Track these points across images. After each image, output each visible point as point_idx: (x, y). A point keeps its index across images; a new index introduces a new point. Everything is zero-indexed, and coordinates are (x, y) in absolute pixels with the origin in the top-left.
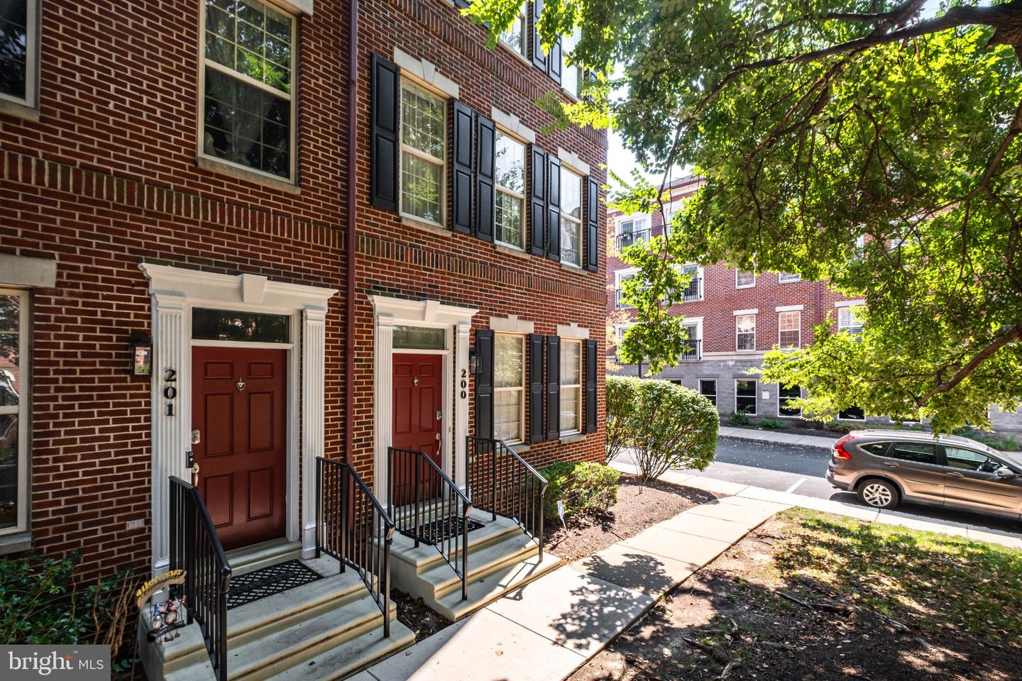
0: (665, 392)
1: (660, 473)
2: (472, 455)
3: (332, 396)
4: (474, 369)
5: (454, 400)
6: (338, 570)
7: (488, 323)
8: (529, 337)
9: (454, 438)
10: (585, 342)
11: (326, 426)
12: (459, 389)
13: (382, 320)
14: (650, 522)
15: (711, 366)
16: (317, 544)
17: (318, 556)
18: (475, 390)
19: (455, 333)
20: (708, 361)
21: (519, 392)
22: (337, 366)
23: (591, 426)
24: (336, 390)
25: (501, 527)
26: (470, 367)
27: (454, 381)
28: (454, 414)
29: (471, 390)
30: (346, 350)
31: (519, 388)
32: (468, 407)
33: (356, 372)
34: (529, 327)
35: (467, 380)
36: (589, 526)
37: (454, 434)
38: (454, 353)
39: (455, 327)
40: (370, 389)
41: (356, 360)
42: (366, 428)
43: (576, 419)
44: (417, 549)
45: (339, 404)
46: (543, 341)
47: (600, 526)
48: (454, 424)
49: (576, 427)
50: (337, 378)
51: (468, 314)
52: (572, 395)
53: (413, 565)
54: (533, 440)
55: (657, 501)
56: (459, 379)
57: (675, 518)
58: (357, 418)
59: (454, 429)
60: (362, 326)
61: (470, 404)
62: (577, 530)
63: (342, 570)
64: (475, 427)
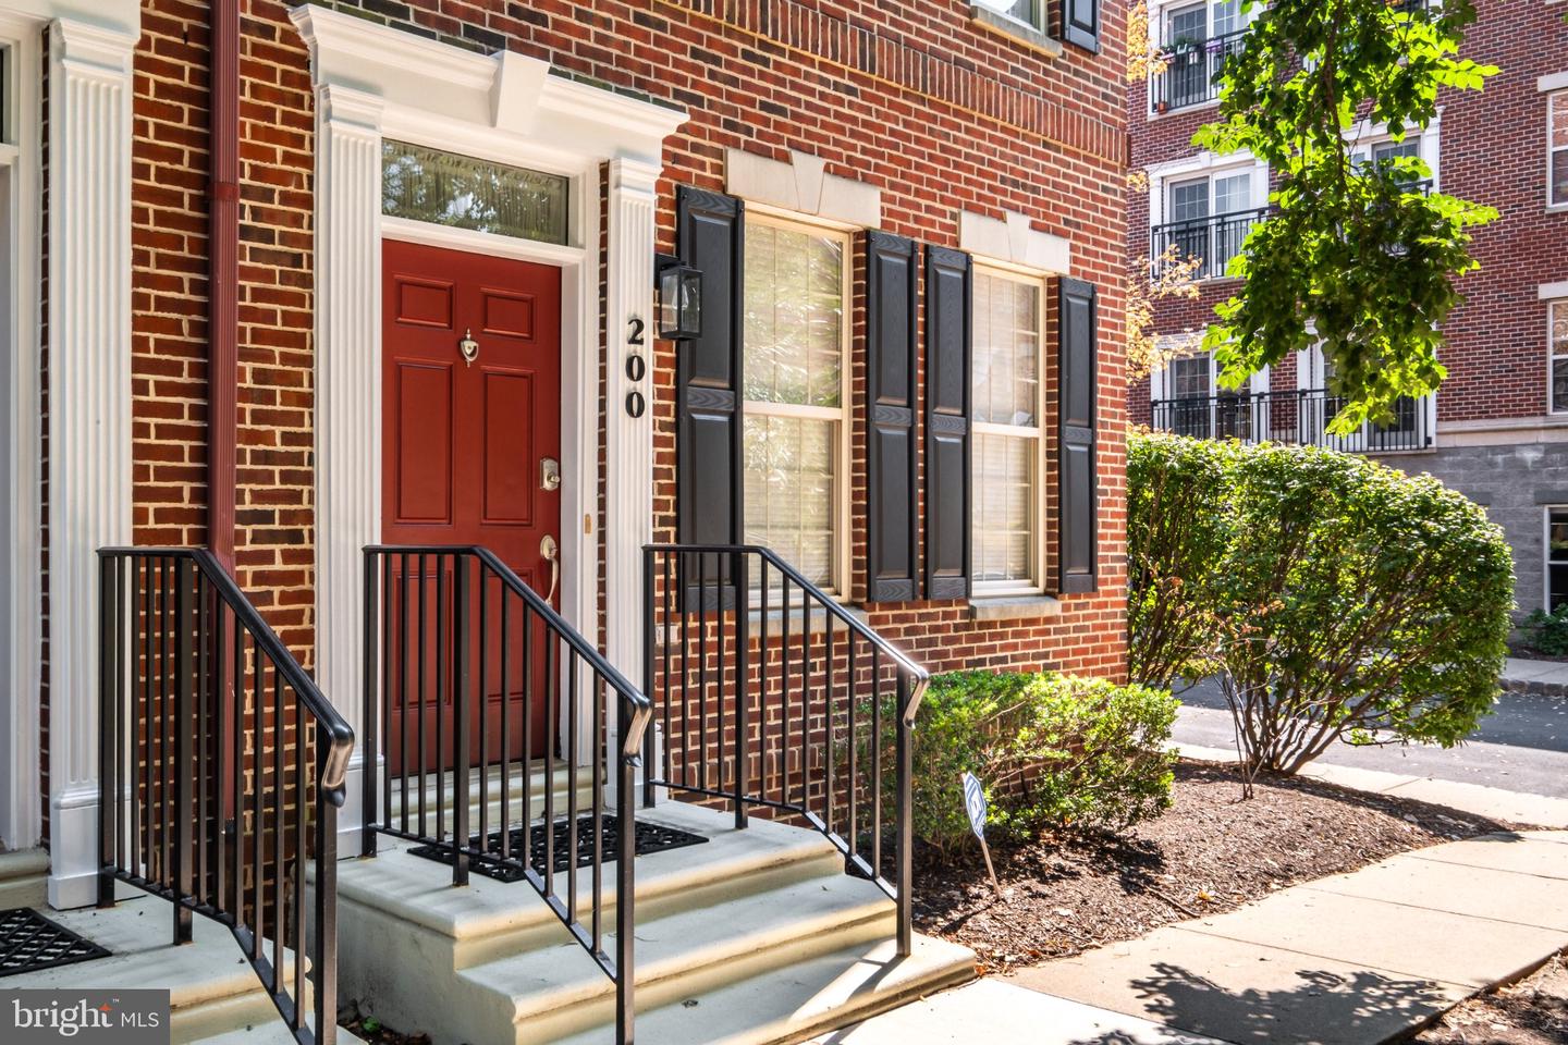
0: (1326, 481)
1: (1307, 756)
2: (667, 619)
3: (161, 346)
4: (671, 323)
5: (603, 422)
6: (168, 936)
7: (720, 170)
8: (864, 240)
9: (602, 554)
10: (1056, 284)
11: (140, 452)
12: (619, 385)
13: (341, 100)
14: (1286, 875)
15: (1464, 465)
16: (103, 862)
17: (105, 898)
18: (677, 395)
19: (604, 191)
20: (1455, 450)
21: (832, 428)
22: (177, 243)
23: (1077, 572)
24: (176, 327)
25: (760, 843)
26: (658, 313)
27: (603, 356)
28: (602, 471)
29: (660, 394)
30: (209, 189)
31: (832, 414)
32: (650, 452)
33: (248, 273)
34: (864, 207)
35: (647, 353)
36: (1074, 875)
37: (602, 537)
38: (604, 258)
39: (604, 171)
40: (299, 341)
41: (246, 233)
42: (286, 477)
43: (1027, 546)
44: (461, 890)
45: (185, 379)
46: (911, 261)
47: (1115, 876)
48: (602, 504)
49: (1025, 573)
50: (176, 285)
51: (654, 123)
52: (1012, 463)
53: (446, 935)
54: (878, 595)
55: (1305, 818)
56: (619, 350)
57: (1371, 871)
58: (253, 437)
59: (602, 520)
60: (268, 114)
61: (657, 441)
62: (1034, 883)
63: (183, 934)
64: (677, 522)
